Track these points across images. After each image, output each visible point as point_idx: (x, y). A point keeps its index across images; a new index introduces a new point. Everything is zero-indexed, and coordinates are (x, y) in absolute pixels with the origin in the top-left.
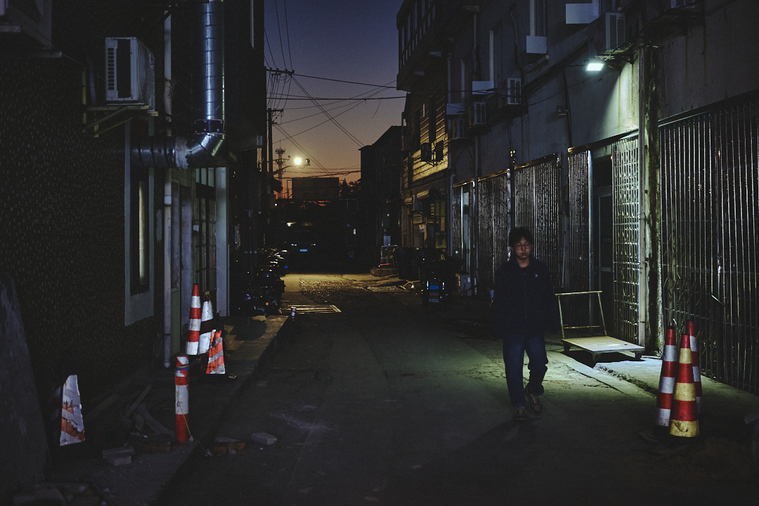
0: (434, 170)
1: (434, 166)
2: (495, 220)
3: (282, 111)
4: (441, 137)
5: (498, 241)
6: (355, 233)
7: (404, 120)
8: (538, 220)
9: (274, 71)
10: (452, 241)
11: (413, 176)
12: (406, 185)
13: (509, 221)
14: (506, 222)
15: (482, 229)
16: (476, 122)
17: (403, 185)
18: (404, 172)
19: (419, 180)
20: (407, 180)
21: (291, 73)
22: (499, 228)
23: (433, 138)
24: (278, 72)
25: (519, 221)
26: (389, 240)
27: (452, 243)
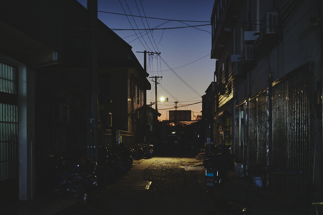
0: (228, 100)
1: (227, 97)
2: (258, 126)
3: (162, 77)
4: (231, 79)
5: (260, 140)
6: (198, 137)
7: (216, 76)
8: (290, 124)
9: (150, 53)
10: (234, 141)
11: (219, 105)
12: (216, 111)
13: (268, 126)
14: (266, 127)
15: (251, 133)
16: (246, 59)
17: (215, 111)
18: (215, 104)
19: (221, 107)
20: (216, 107)
21: (159, 54)
22: (261, 131)
23: (227, 81)
24: (152, 53)
25: (275, 125)
26: (210, 140)
27: (235, 142)
